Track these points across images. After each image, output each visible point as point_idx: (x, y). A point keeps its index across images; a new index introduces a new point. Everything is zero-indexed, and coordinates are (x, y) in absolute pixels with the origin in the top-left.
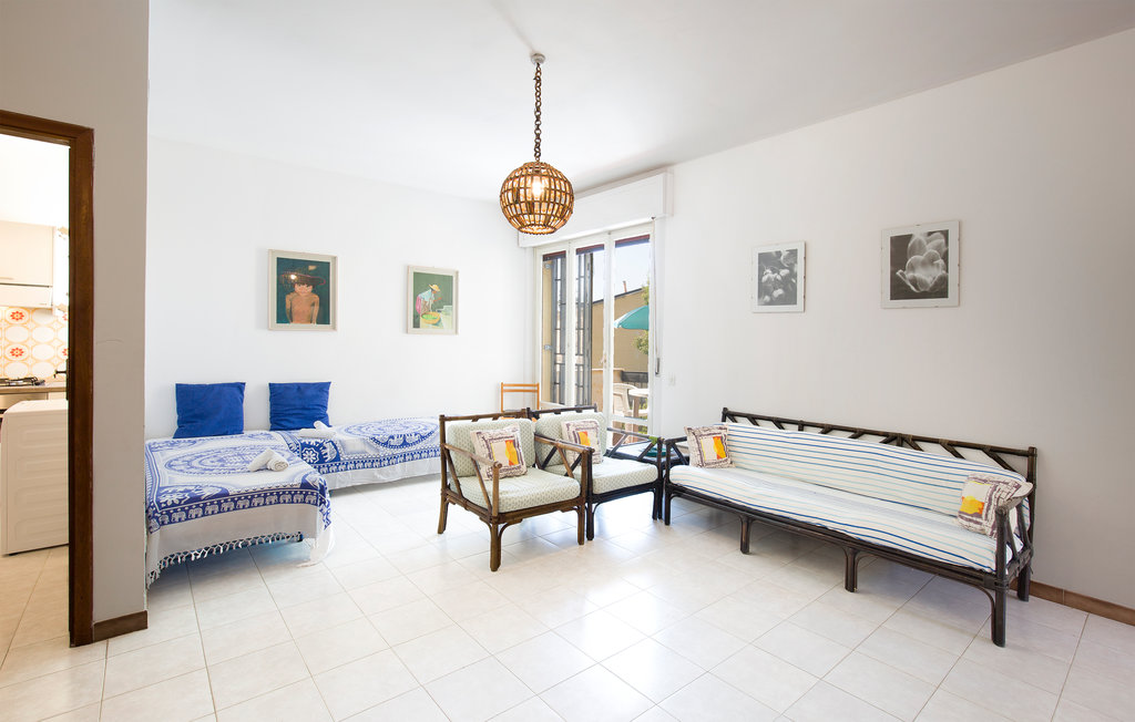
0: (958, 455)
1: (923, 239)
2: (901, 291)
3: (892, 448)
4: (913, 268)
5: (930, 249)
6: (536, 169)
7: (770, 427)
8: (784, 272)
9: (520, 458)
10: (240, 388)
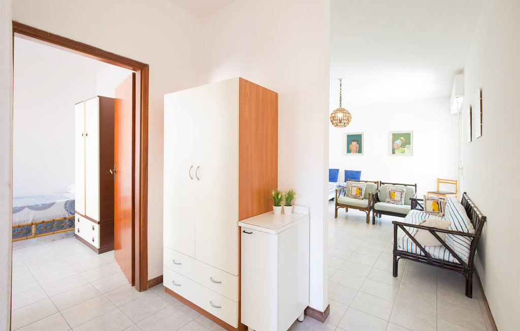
9: (361, 194)
10: (338, 170)
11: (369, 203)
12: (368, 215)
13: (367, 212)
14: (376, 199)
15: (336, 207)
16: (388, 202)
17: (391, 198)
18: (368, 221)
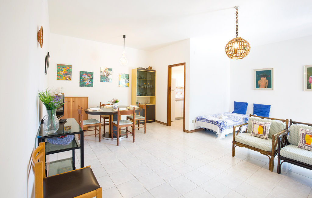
6: (237, 40)
9: (264, 133)
10: (247, 104)
11: (274, 146)
12: (272, 161)
13: (270, 157)
14: (284, 141)
15: (233, 145)
16: (301, 147)
17: (305, 142)
18: (271, 168)
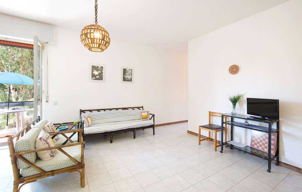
0: (134, 109)
1: (128, 70)
2: (124, 79)
3: (124, 110)
4: (127, 75)
5: (129, 72)
7: (97, 112)
8: (100, 72)
